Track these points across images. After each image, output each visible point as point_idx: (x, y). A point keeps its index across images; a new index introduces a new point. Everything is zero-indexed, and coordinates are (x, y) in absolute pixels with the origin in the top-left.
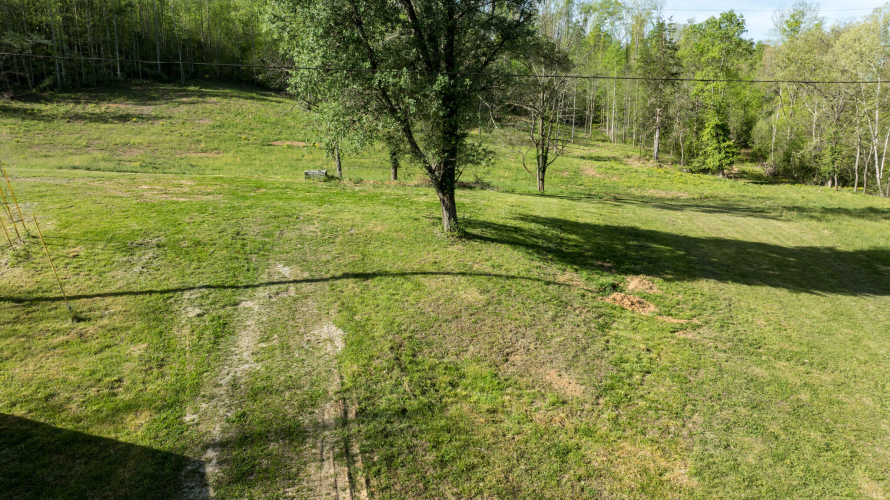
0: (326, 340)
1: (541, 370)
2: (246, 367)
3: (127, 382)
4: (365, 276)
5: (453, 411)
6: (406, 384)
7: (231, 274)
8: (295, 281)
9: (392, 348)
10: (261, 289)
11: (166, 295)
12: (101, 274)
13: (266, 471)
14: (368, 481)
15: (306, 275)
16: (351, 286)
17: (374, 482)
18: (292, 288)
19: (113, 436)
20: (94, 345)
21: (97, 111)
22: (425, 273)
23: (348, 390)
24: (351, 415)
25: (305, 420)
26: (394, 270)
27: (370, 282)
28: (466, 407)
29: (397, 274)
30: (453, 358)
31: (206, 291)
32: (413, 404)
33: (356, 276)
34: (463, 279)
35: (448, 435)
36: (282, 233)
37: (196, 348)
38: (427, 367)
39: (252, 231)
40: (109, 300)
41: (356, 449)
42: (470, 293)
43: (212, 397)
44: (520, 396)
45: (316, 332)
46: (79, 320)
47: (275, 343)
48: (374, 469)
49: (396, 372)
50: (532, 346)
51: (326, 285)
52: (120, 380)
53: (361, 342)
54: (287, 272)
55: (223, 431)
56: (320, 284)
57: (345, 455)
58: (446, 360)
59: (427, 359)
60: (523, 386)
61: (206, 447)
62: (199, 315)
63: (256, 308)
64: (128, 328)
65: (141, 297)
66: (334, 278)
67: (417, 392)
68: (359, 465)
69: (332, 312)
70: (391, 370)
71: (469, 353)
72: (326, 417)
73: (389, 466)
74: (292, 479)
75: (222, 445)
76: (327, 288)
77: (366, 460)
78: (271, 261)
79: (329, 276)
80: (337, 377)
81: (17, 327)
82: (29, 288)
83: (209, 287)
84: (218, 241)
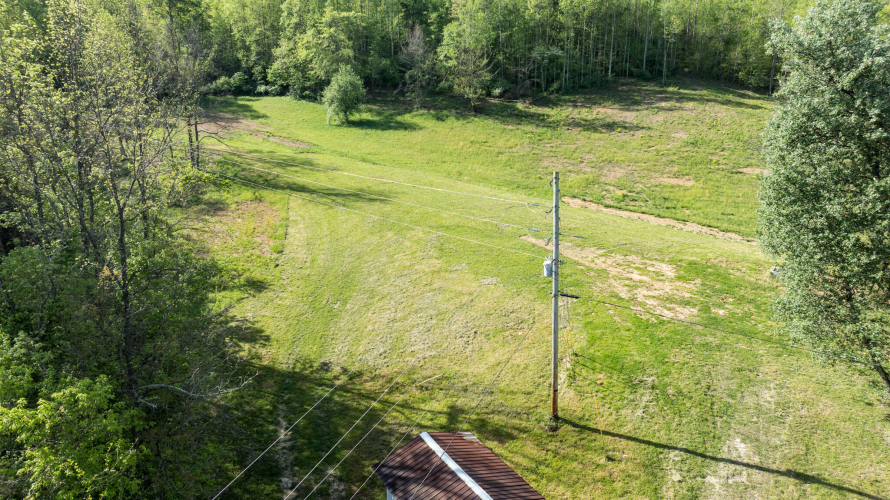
4: (804, 478)
7: (701, 440)
8: (747, 465)
10: (722, 464)
11: (659, 450)
12: (618, 410)
15: (756, 460)
16: (791, 487)
18: (745, 471)
20: (618, 485)
21: (590, 117)
26: (832, 481)
27: (807, 487)
29: (835, 486)
31: (685, 455)
33: (798, 476)
36: (743, 397)
39: (721, 386)
40: (624, 442)
46: (610, 459)
51: (772, 478)
54: (742, 449)
56: (766, 474)
62: (680, 481)
63: (718, 487)
64: (637, 478)
65: (643, 446)
66: (779, 472)
76: (772, 482)
78: (731, 432)
79: (774, 467)
81: (577, 452)
82: (579, 414)
83: (686, 451)
84: (694, 395)
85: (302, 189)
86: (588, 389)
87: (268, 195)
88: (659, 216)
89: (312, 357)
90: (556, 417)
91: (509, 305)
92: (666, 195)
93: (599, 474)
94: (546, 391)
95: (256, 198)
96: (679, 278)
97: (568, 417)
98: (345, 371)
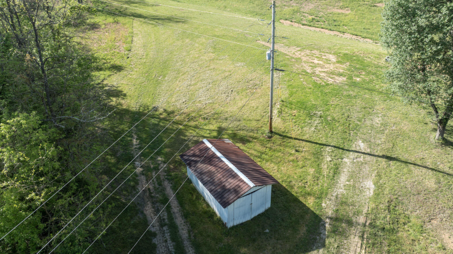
0: (368, 188)
1: (442, 232)
2: (341, 190)
3: (309, 184)
4: (390, 158)
5: (400, 234)
6: (388, 218)
7: (342, 142)
8: (364, 153)
9: (388, 201)
10: (351, 153)
11: (321, 146)
12: (302, 128)
13: (340, 232)
14: (366, 248)
15: (368, 151)
16: (384, 163)
17: (367, 249)
18: (362, 156)
19: (305, 203)
20: (300, 163)
22: (415, 164)
23: (369, 214)
24: (367, 224)
25: (354, 220)
26: (403, 159)
27: (392, 163)
28: (405, 234)
29: (404, 162)
30: (409, 213)
31: (334, 149)
32: (387, 227)
33: (387, 158)
34: (431, 172)
35: (394, 243)
36: (365, 121)
37: (328, 176)
38: (398, 213)
39: (355, 116)
40: (304, 143)
41: (365, 236)
42: (430, 182)
43: (330, 200)
44: (427, 239)
45: (365, 183)
46: (297, 151)
47: (352, 183)
48: (369, 245)
49: (387, 211)
50: (444, 219)
51: (375, 159)
52: (307, 182)
53: (378, 195)
54: (362, 146)
55: (332, 214)
56: (373, 157)
57: (362, 237)
58: (406, 212)
59: (400, 209)
60: (431, 235)
61: (327, 218)
62: (330, 161)
63: (348, 163)
64: (309, 160)
65: (313, 145)
66: (379, 156)
67: (391, 222)
68: (365, 242)
69: (373, 175)
70: (385, 210)
71: (416, 213)
72: (360, 221)
73: (373, 246)
74: (346, 238)
75: (331, 218)
76: (375, 161)
77: (367, 241)
78: (358, 138)
79: (377, 154)
80: (367, 207)
81: (281, 148)
82: (283, 130)
83: (335, 147)
84: (341, 120)
85: (140, 16)
86: (288, 118)
87: (121, 19)
88: (330, 30)
89: (149, 104)
90: (271, 132)
91: (249, 77)
92: (335, 19)
93: (291, 158)
94: (267, 119)
95: (115, 22)
96: (338, 62)
97: (277, 132)
98: (165, 111)
